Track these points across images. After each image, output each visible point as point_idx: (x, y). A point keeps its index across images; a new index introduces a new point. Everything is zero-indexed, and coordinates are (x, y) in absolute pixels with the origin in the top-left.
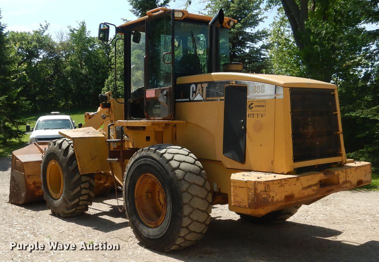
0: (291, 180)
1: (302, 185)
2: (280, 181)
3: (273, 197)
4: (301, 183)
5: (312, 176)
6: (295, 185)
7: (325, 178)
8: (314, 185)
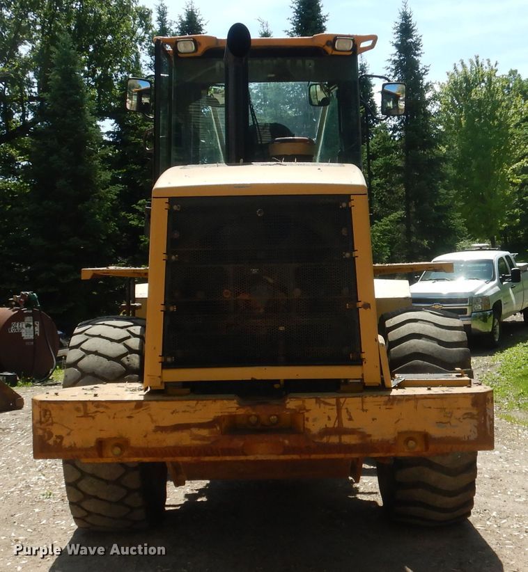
0: (119, 405)
1: (153, 421)
2: (81, 406)
3: (61, 438)
4: (150, 415)
5: (193, 403)
6: (130, 417)
7: (241, 412)
8: (201, 426)
